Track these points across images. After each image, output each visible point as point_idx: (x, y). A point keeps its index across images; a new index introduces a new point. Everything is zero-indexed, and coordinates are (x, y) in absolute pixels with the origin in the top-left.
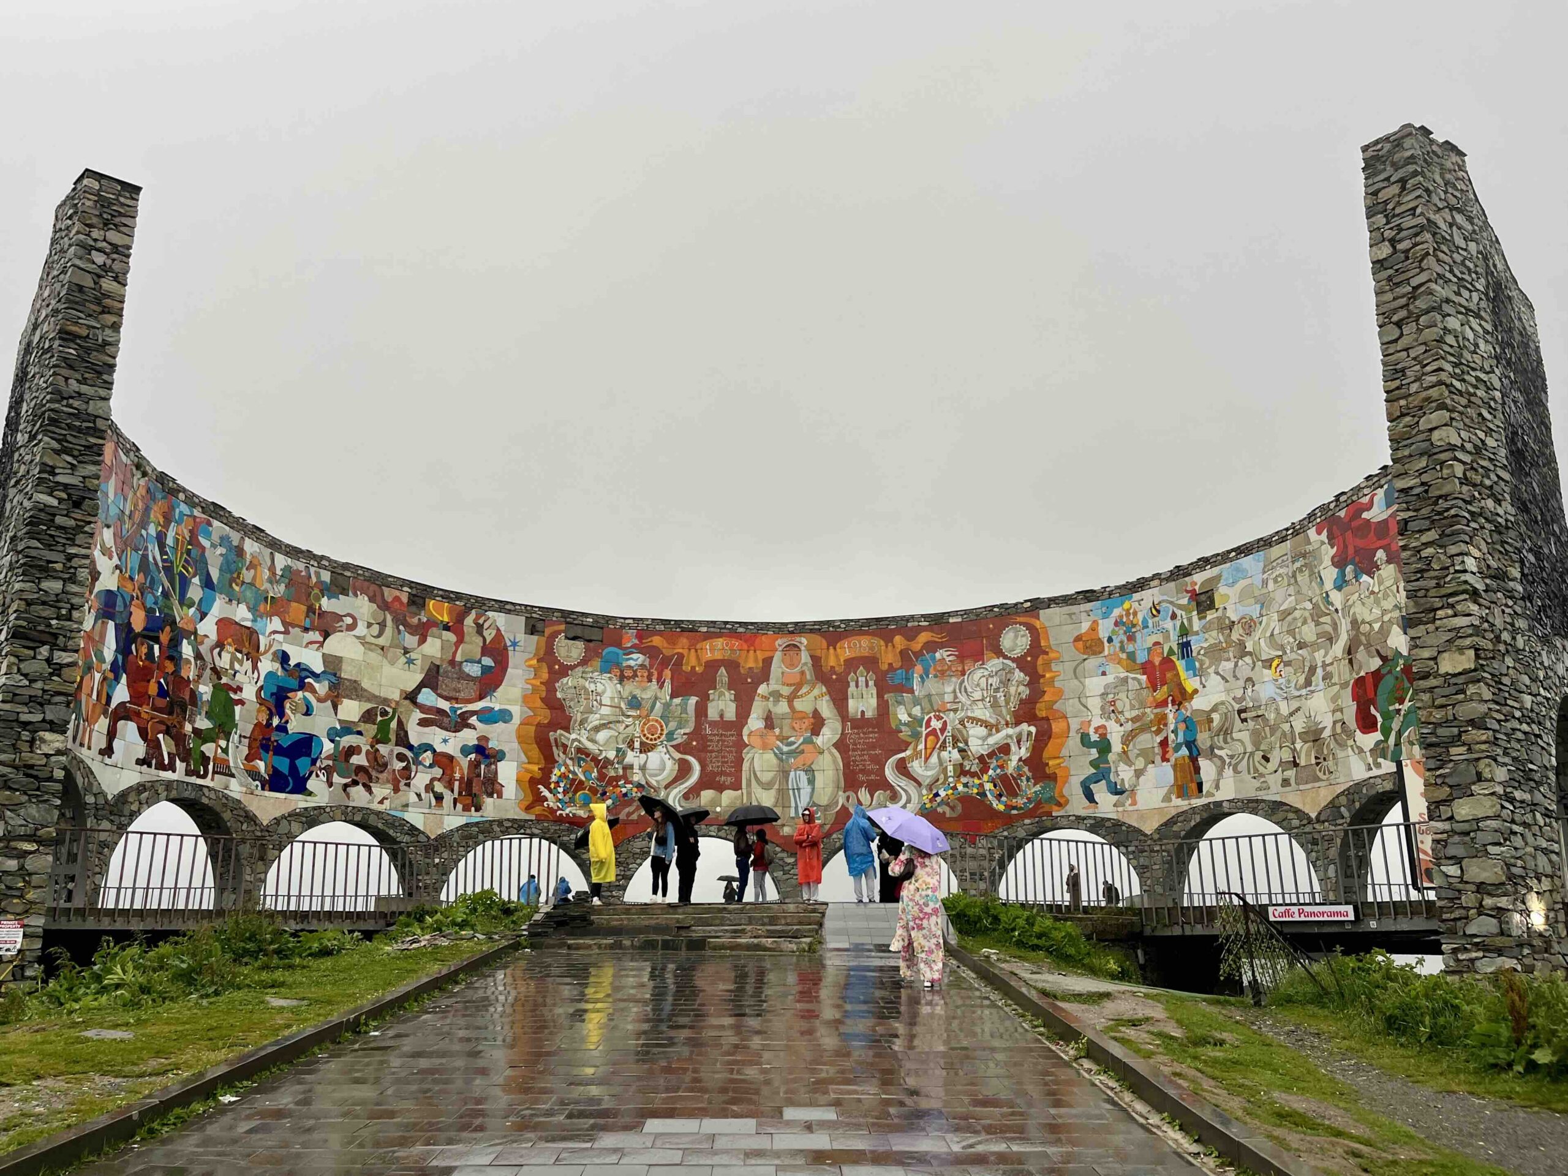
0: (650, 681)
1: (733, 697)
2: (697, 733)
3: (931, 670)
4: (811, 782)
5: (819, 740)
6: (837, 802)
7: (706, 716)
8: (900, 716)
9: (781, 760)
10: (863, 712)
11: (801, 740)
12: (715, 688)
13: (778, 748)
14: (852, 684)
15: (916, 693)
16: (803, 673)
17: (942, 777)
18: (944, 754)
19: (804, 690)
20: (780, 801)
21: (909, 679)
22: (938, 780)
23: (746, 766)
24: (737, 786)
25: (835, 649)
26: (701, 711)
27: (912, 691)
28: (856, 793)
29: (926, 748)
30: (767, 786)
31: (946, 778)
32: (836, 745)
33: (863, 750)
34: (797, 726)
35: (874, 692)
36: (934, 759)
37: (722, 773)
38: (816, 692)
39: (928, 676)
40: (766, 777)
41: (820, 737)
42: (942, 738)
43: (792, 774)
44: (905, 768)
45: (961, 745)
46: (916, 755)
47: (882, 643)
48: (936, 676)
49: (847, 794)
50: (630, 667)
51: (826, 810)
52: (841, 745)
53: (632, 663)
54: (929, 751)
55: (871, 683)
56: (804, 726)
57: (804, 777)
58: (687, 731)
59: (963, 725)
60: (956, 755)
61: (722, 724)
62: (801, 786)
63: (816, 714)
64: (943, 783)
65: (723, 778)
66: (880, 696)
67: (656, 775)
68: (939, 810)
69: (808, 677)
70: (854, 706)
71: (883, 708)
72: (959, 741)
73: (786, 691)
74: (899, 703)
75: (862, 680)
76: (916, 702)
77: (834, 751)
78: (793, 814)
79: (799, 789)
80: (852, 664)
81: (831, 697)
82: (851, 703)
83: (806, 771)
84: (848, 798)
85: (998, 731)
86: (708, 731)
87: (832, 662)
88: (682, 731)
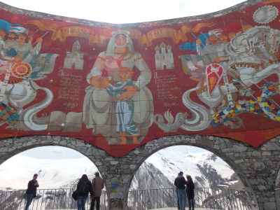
0: (27, 42)
1: (82, 57)
2: (55, 74)
3: (207, 41)
4: (132, 108)
5: (137, 83)
6: (149, 121)
7: (63, 65)
8: (189, 67)
9: (112, 95)
10: (165, 66)
11: (125, 83)
12: (71, 51)
13: (110, 87)
14: (157, 52)
15: (199, 54)
16: (127, 48)
17: (224, 102)
18: (224, 87)
19: (128, 56)
20: (109, 121)
21: (193, 47)
22: (221, 104)
23: (87, 97)
24: (79, 109)
25: (146, 35)
26: (60, 62)
27: (195, 53)
28: (163, 115)
29: (209, 84)
30: (100, 111)
31: (227, 102)
32: (148, 86)
33: (167, 87)
34: (123, 76)
35: (172, 55)
36: (216, 91)
37: (69, 101)
38: (135, 57)
39: (205, 45)
40: (100, 105)
41: (138, 82)
42: (220, 78)
43: (118, 104)
44: (197, 97)
45: (235, 80)
46: (204, 89)
47: (175, 30)
48: (210, 44)
49: (156, 115)
50: (14, 33)
51: (141, 126)
52: (151, 86)
53: (16, 31)
54: (212, 86)
55: (169, 51)
56: (127, 76)
57: (126, 106)
58: (48, 73)
59: (234, 68)
60: (232, 87)
61: (73, 71)
62: (125, 111)
63: (135, 69)
64: (226, 106)
65: (69, 104)
66: (175, 57)
67: (17, 99)
68: (226, 124)
69: (130, 50)
70: (159, 63)
71: (178, 64)
72: (233, 78)
73: (116, 57)
74: (188, 60)
75: (163, 50)
76: (199, 58)
77: (147, 89)
78: (118, 130)
79: (123, 113)
80: (157, 42)
81: (144, 59)
82: (157, 62)
83: (128, 102)
84: (157, 118)
85: (264, 68)
86: (63, 74)
87: (145, 41)
88: (44, 73)
